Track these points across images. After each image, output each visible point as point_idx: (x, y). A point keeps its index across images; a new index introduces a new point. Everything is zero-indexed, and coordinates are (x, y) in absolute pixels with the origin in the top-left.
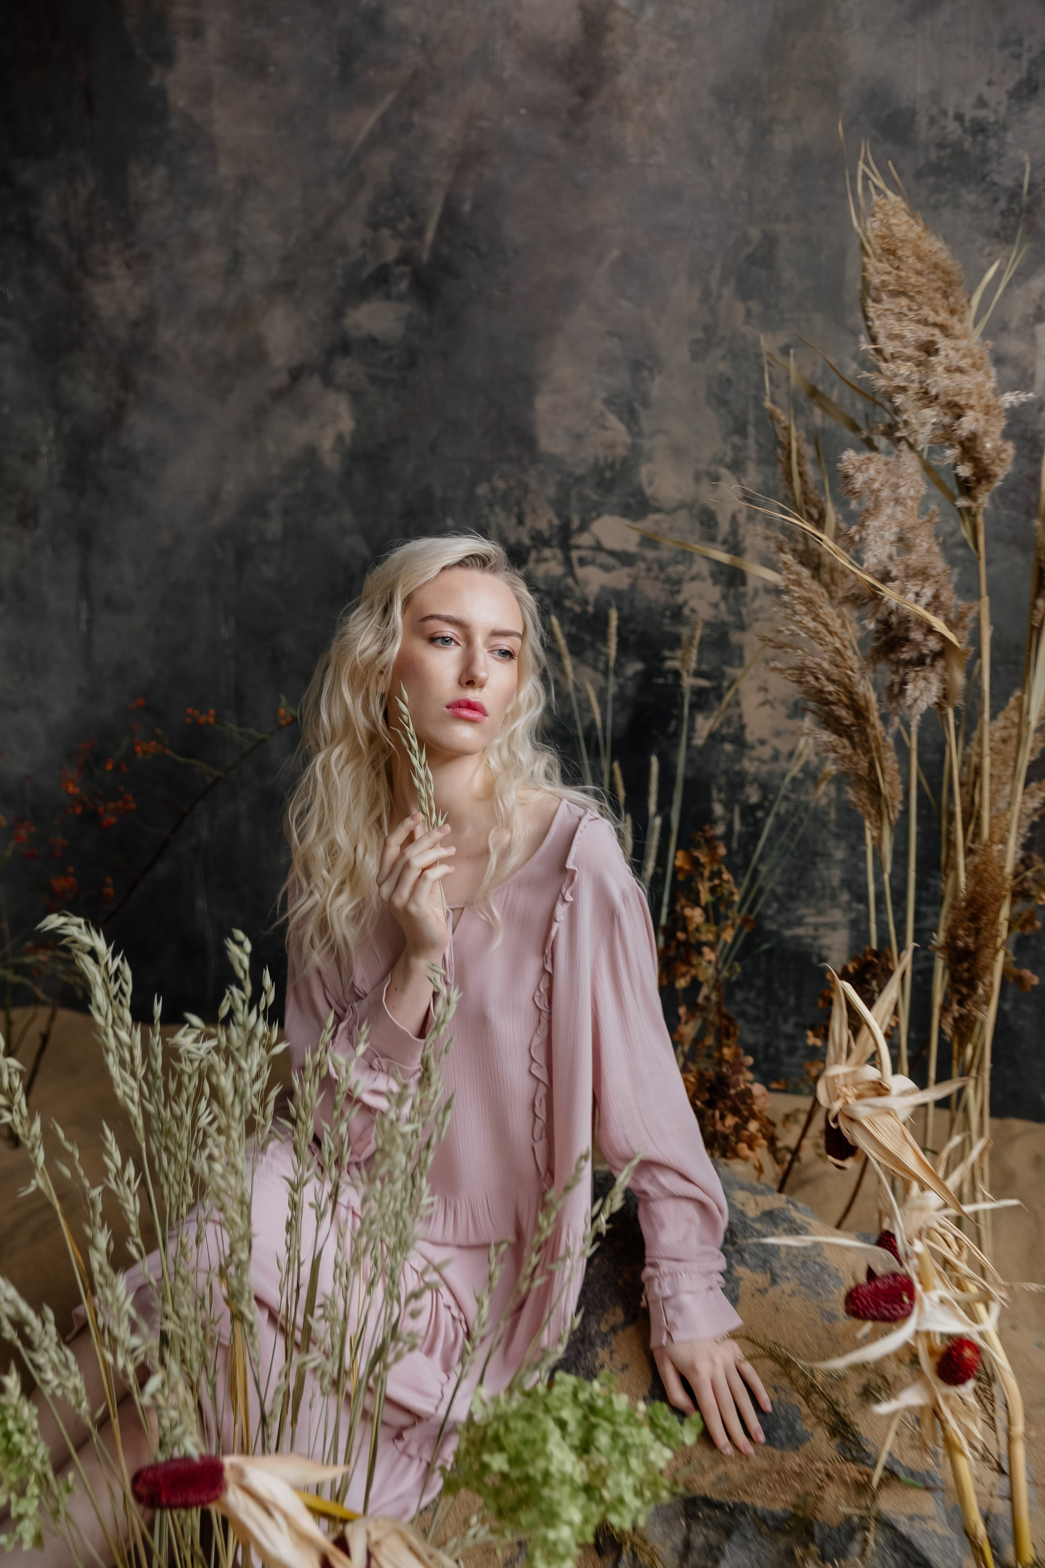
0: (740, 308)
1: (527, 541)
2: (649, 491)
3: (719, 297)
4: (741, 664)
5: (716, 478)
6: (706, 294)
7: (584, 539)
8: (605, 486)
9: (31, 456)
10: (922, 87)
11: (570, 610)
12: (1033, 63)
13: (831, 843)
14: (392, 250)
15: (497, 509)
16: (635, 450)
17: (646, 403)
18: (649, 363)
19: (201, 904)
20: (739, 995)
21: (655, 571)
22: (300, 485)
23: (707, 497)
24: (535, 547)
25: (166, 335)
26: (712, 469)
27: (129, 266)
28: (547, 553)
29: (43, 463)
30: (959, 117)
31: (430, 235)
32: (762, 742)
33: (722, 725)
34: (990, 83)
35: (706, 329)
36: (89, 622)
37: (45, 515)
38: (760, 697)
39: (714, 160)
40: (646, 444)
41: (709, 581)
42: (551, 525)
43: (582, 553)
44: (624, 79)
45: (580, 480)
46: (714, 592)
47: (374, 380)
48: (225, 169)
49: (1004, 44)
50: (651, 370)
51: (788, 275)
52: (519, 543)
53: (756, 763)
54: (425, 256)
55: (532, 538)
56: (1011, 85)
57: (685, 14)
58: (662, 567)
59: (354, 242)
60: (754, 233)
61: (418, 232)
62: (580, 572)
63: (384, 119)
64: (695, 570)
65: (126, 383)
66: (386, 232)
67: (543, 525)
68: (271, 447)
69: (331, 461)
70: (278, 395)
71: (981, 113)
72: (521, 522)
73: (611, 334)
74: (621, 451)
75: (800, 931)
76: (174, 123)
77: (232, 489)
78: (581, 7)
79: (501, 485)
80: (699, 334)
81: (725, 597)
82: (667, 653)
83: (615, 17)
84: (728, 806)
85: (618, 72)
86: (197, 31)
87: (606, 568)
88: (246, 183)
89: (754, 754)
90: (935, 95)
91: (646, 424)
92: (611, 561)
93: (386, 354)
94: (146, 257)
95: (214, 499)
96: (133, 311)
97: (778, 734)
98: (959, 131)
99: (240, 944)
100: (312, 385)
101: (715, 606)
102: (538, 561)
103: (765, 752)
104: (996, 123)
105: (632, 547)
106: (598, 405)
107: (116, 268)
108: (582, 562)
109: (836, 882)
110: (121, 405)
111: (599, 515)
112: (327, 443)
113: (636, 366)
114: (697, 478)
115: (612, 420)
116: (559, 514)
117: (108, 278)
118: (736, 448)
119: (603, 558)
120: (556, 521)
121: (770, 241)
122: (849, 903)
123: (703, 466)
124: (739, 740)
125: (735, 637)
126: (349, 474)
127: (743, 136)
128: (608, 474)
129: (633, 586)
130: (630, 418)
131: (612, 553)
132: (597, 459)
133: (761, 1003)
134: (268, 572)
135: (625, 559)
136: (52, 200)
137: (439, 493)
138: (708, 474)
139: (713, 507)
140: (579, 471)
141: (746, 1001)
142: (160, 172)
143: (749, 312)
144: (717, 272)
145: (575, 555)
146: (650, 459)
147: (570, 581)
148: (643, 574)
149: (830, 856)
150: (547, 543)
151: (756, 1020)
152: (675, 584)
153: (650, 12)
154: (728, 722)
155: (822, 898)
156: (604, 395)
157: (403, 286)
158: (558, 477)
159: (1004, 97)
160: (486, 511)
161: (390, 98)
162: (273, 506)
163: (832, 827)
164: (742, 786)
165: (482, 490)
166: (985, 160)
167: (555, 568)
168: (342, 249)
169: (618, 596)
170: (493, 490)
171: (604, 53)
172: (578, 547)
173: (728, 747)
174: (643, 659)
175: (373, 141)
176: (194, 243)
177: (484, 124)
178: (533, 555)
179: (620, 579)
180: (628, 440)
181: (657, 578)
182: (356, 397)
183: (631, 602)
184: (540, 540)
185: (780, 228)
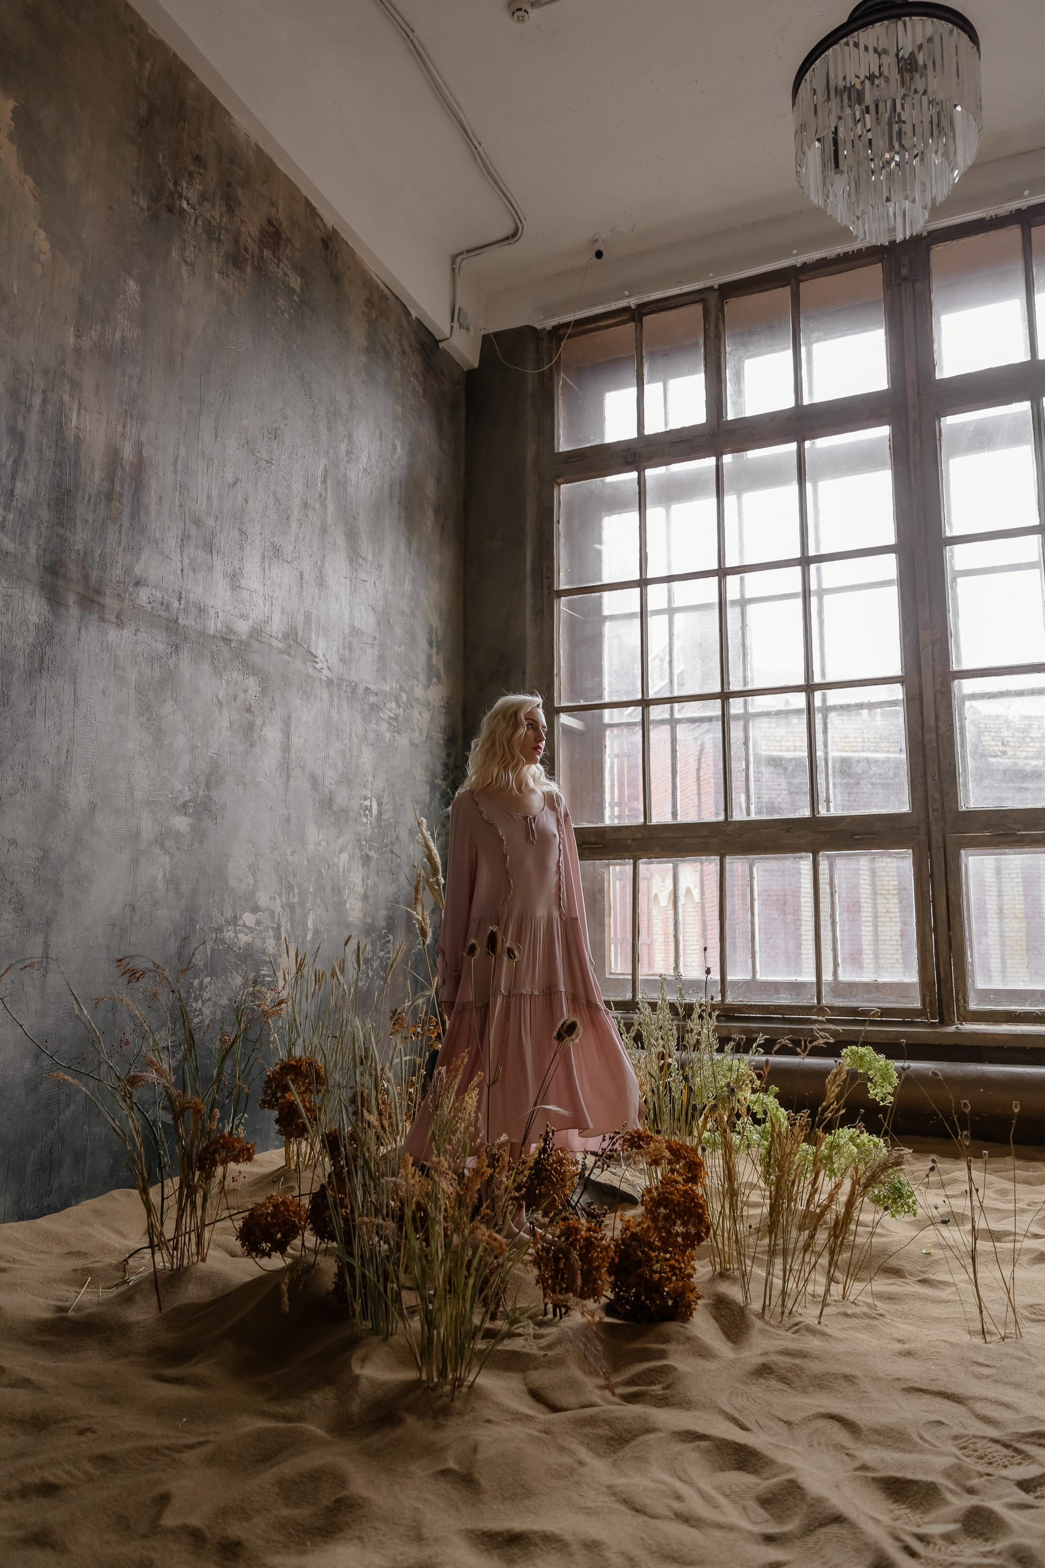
2: (258, 903)
5: (274, 899)
7: (241, 922)
8: (246, 900)
11: (235, 952)
17: (258, 869)
21: (259, 935)
23: (273, 905)
26: (274, 895)
28: (230, 928)
45: (240, 898)
52: (222, 924)
67: (228, 916)
72: (222, 915)
73: (250, 841)
74: (251, 887)
79: (217, 899)
81: (276, 945)
82: (260, 968)
87: (246, 934)
91: (258, 877)
92: (247, 931)
102: (226, 931)
105: (253, 925)
108: (240, 931)
114: (271, 898)
115: (250, 875)
118: (279, 888)
119: (246, 930)
121: (289, 816)
123: (272, 894)
125: (278, 960)
128: (248, 896)
129: (253, 941)
130: (254, 874)
131: (248, 928)
132: (245, 890)
135: (251, 930)
139: (274, 910)
140: (239, 894)
152: (264, 939)
167: (231, 934)
169: (248, 945)
170: (214, 901)
172: (239, 925)
174: (255, 971)
178: (225, 929)
179: (249, 938)
180: (253, 883)
181: (259, 938)
184: (228, 923)
185: (291, 811)
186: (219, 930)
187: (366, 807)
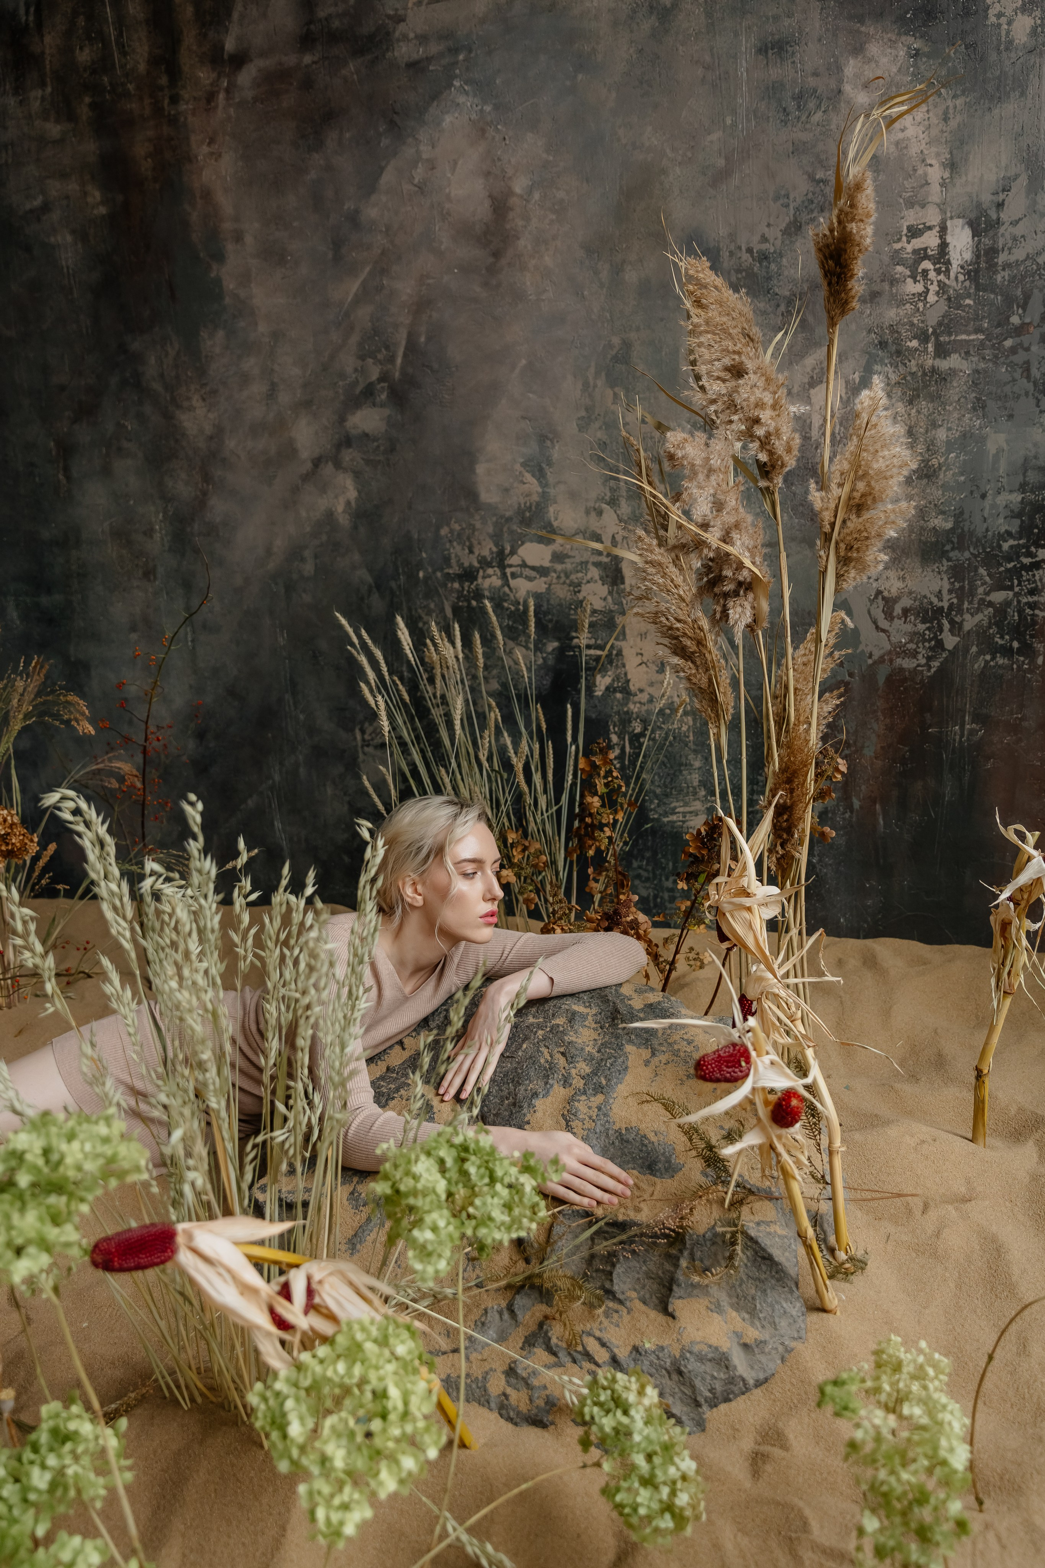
0: (609, 393)
1: (476, 564)
2: (555, 524)
3: (595, 386)
4: (624, 639)
5: (600, 513)
6: (586, 385)
7: (514, 560)
8: (526, 522)
9: (149, 533)
10: (723, 232)
11: (507, 609)
12: (797, 209)
13: (691, 757)
14: (374, 373)
15: (455, 544)
16: (544, 495)
17: (550, 464)
18: (551, 436)
19: (278, 825)
20: (635, 864)
21: (563, 579)
22: (324, 538)
23: (594, 524)
24: (482, 568)
25: (231, 443)
26: (597, 506)
27: (204, 400)
28: (490, 571)
29: (157, 536)
30: (750, 250)
31: (399, 361)
32: (641, 691)
33: (613, 680)
34: (769, 225)
35: (587, 410)
36: (193, 641)
37: (160, 570)
38: (638, 660)
39: (586, 293)
40: (552, 491)
41: (600, 582)
42: (492, 552)
43: (513, 569)
44: (522, 243)
45: (509, 520)
46: (603, 590)
47: (368, 462)
48: (263, 328)
49: (777, 198)
50: (552, 441)
51: (641, 367)
52: (471, 566)
53: (638, 705)
54: (397, 375)
55: (479, 562)
56: (783, 226)
57: (560, 195)
58: (567, 577)
59: (349, 370)
60: (616, 341)
61: (391, 359)
62: (512, 583)
63: (364, 284)
64: (589, 576)
65: (207, 478)
66: (370, 361)
67: (486, 553)
68: (304, 514)
69: (344, 520)
70: (306, 478)
71: (764, 246)
72: (471, 552)
73: (524, 418)
74: (535, 498)
75: (674, 818)
76: (227, 301)
77: (279, 544)
78: (490, 196)
79: (457, 527)
80: (583, 413)
81: (610, 593)
82: (574, 634)
83: (513, 201)
84: (621, 737)
85: (518, 239)
86: (238, 238)
87: (530, 579)
88: (276, 335)
89: (636, 699)
90: (732, 237)
91: (551, 478)
92: (533, 574)
93: (375, 444)
94: (214, 392)
95: (269, 552)
96: (208, 429)
97: (652, 684)
98: (751, 260)
99: (192, 804)
100: (328, 469)
101: (605, 599)
102: (484, 577)
103: (644, 697)
104: (775, 252)
105: (546, 564)
106: (518, 467)
107: (196, 402)
108: (514, 576)
109: (696, 783)
110: (205, 493)
111: (523, 543)
112: (340, 508)
113: (542, 439)
114: (587, 512)
115: (528, 477)
116: (496, 545)
117: (191, 409)
118: (611, 489)
119: (527, 572)
120: (495, 549)
121: (627, 345)
122: (705, 796)
123: (591, 504)
124: (625, 690)
125: (619, 620)
126: (355, 527)
127: (605, 275)
128: (528, 514)
129: (548, 589)
130: (540, 474)
131: (533, 568)
132: (519, 504)
133: (650, 868)
134: (307, 598)
135: (542, 571)
136: (152, 360)
137: (416, 536)
138: (595, 509)
139: (599, 532)
140: (508, 514)
141: (640, 867)
142: (221, 334)
143: (616, 396)
144: (592, 370)
145: (508, 571)
146: (556, 502)
147: (506, 589)
148: (554, 581)
149: (691, 765)
150: (489, 565)
151: (647, 879)
152: (576, 587)
153: (537, 196)
154: (617, 678)
155: (687, 794)
156: (522, 460)
157: (384, 396)
158: (494, 519)
159: (779, 234)
160: (448, 545)
161: (367, 269)
162: (307, 553)
163: (691, 745)
164: (630, 722)
165: (444, 531)
166: (769, 278)
167: (496, 582)
168: (342, 375)
169: (538, 596)
170: (452, 531)
171: (508, 227)
172: (511, 566)
173: (619, 695)
174: (558, 639)
175: (357, 301)
176: (245, 380)
177: (431, 281)
178: (481, 573)
179: (540, 585)
180: (540, 490)
181: (564, 583)
182: (357, 475)
183: (548, 601)
184: (485, 563)
185: (633, 335)
186: (469, 575)
187: (922, 254)
